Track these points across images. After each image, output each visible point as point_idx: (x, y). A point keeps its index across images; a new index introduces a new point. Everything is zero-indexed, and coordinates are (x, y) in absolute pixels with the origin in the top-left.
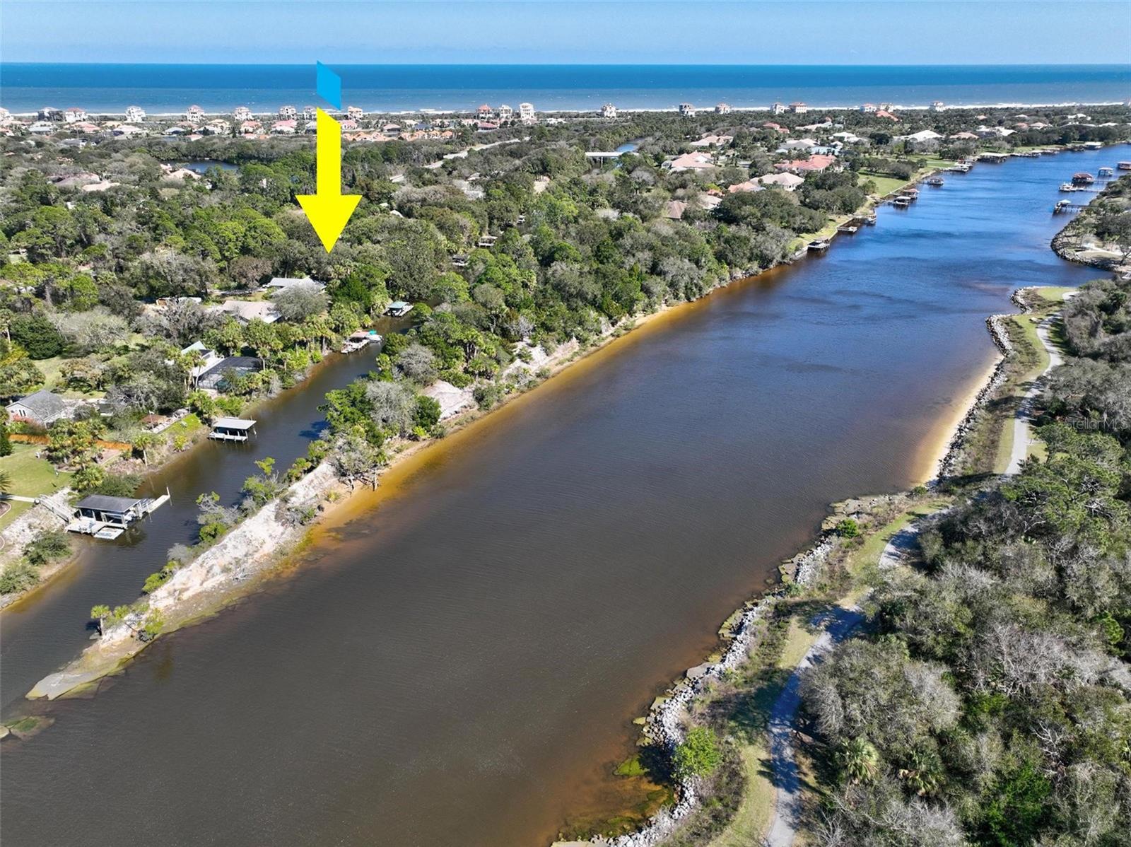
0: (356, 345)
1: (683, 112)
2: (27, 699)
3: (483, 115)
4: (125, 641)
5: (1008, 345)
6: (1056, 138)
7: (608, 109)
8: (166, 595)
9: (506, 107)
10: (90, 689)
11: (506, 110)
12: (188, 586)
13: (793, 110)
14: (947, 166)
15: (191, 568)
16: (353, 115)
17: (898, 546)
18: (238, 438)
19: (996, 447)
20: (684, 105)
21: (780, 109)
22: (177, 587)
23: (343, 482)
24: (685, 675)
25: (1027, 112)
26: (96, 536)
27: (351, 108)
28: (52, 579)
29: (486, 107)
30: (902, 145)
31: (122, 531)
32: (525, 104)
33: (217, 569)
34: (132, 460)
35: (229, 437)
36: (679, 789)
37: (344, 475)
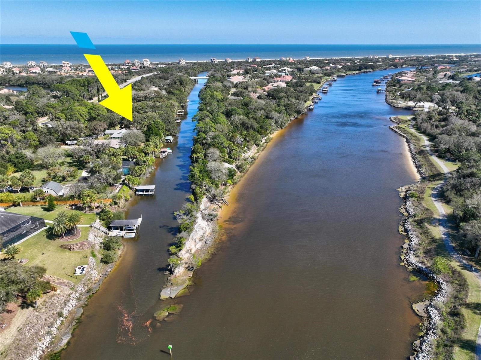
0: (164, 154)
1: (213, 62)
2: (162, 300)
3: (127, 64)
4: (184, 272)
5: (405, 135)
6: (358, 68)
7: (182, 61)
8: (185, 253)
9: (137, 61)
10: (186, 291)
11: (137, 62)
12: (191, 248)
13: (255, 60)
14: (329, 78)
15: (189, 240)
16: (66, 65)
17: (435, 198)
18: (150, 193)
19: (434, 165)
20: (213, 59)
21: (250, 60)
22: (188, 249)
23: (213, 204)
24: (402, 248)
25: (340, 60)
26: (125, 237)
27: (64, 62)
28: (122, 256)
29: (128, 61)
30: (309, 71)
31: (135, 233)
32: (145, 59)
33: (197, 241)
34: (113, 206)
35: (145, 193)
36: (435, 281)
37: (212, 201)
